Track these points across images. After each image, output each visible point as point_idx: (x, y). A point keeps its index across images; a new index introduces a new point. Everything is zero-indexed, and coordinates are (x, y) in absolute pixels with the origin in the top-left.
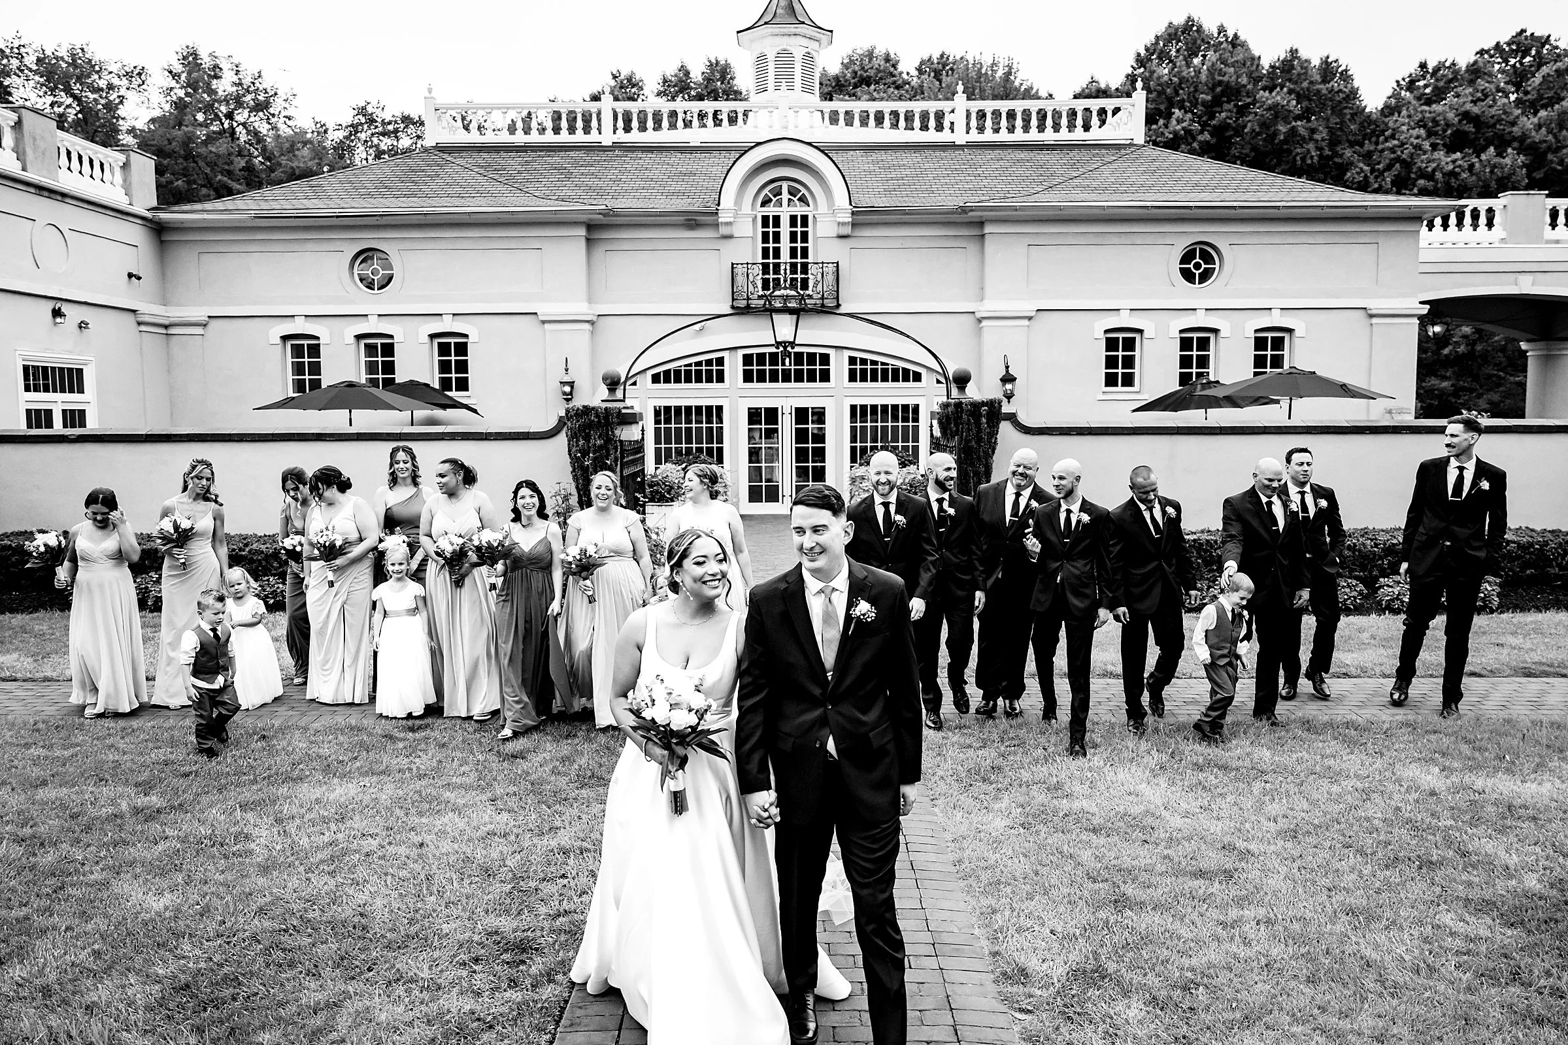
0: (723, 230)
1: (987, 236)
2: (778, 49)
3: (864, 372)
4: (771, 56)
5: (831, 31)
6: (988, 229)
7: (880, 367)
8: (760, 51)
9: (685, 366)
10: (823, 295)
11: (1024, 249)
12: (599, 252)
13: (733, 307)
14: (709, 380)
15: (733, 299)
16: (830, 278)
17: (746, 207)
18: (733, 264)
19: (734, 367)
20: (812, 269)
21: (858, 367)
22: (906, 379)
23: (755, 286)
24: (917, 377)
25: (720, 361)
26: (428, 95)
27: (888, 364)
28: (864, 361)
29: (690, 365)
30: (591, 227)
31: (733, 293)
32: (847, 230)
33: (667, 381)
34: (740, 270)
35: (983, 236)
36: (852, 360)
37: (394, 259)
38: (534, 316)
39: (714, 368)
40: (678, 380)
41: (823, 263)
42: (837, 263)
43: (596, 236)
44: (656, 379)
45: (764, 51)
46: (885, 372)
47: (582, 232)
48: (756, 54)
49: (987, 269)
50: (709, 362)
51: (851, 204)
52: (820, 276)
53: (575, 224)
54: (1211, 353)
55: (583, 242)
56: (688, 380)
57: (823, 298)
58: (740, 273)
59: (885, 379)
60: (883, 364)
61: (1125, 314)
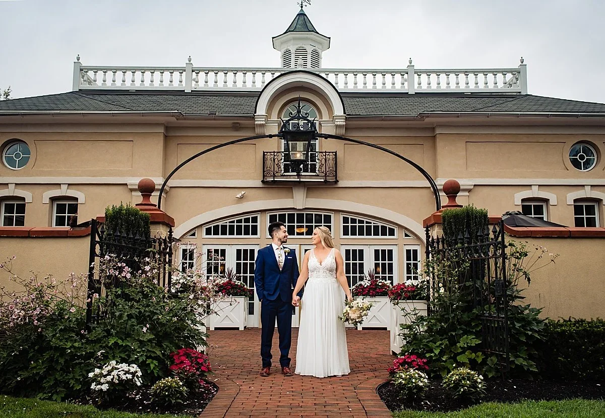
0: (258, 131)
1: (437, 136)
2: (297, 47)
3: (353, 228)
4: (293, 51)
5: (330, 38)
6: (438, 131)
7: (365, 225)
8: (286, 49)
9: (230, 222)
10: (326, 174)
11: (463, 144)
12: (173, 145)
13: (263, 182)
14: (247, 233)
15: (264, 176)
16: (331, 163)
17: (274, 117)
18: (264, 152)
19: (263, 223)
20: (318, 156)
21: (350, 224)
22: (384, 234)
23: (279, 167)
24: (392, 233)
25: (255, 220)
26: (76, 61)
27: (371, 223)
28: (353, 221)
29: (233, 222)
30: (168, 128)
31: (264, 171)
32: (342, 132)
33: (216, 233)
34: (268, 157)
35: (434, 137)
36: (346, 220)
37: (32, 148)
38: (126, 186)
39: (251, 224)
40: (224, 233)
41: (326, 152)
42: (336, 152)
43: (172, 134)
44: (208, 232)
45: (288, 48)
46: (369, 228)
47: (162, 130)
48: (283, 50)
49: (439, 157)
50: (247, 220)
51: (345, 113)
52: (323, 160)
53: (157, 124)
54: (597, 216)
55: (162, 138)
56: (231, 233)
57: (326, 175)
58: (269, 159)
59: (369, 234)
60: (367, 222)
61: (535, 188)
